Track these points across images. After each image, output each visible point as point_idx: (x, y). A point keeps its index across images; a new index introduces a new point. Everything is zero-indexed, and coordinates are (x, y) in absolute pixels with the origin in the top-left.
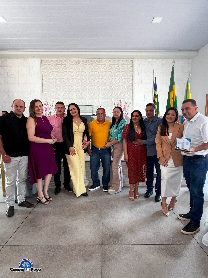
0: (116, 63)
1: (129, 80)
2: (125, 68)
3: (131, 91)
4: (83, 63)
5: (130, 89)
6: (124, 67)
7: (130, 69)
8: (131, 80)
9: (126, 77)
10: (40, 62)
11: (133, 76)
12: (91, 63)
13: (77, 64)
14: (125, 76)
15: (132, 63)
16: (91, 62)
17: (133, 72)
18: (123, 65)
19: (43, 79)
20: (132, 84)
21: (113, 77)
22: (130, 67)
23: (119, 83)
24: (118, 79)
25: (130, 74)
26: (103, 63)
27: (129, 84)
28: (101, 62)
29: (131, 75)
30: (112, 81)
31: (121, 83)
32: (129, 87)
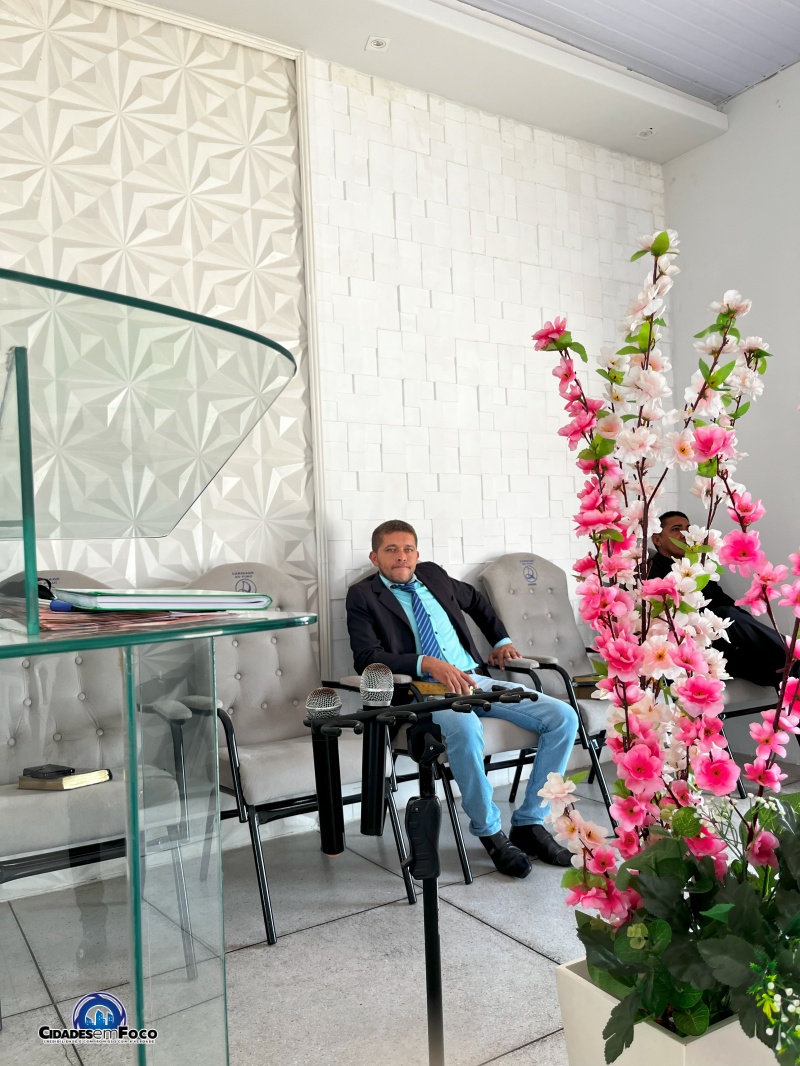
1: (268, 227)
2: (222, 111)
3: (297, 334)
5: (288, 309)
6: (214, 103)
7: (268, 135)
8: (287, 231)
9: (242, 199)
11: (299, 206)
14: (235, 186)
15: (285, 83)
17: (297, 158)
18: (207, 82)
20: (297, 269)
21: (114, 171)
22: (272, 116)
23: (174, 238)
24: (167, 198)
25: (275, 179)
27: (266, 262)
29: (281, 188)
30: (103, 213)
31: (198, 246)
32: (271, 291)
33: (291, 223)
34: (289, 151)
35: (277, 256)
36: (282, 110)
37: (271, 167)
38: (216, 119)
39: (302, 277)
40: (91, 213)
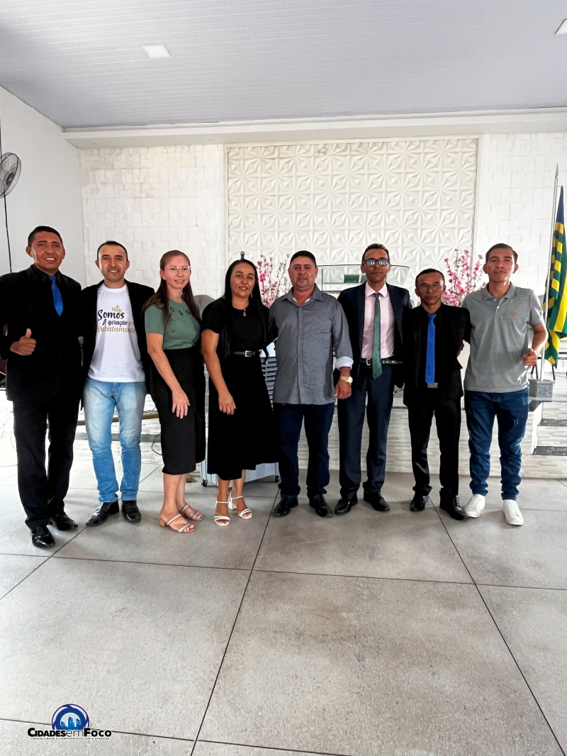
0: (430, 148)
1: (465, 194)
2: (453, 162)
3: (471, 226)
4: (336, 152)
5: (468, 218)
6: (450, 160)
7: (467, 165)
8: (471, 194)
9: (457, 187)
10: (222, 153)
11: (475, 184)
12: (358, 151)
13: (321, 154)
14: (455, 184)
15: (474, 146)
16: (358, 149)
17: (476, 170)
18: (448, 154)
19: (231, 197)
20: (472, 206)
21: (420, 188)
22: (469, 158)
23: (435, 204)
24: (434, 192)
25: (468, 178)
26: (392, 149)
27: (463, 205)
28: (385, 146)
29: (470, 181)
30: (416, 200)
31: (441, 204)
32: (464, 213)
33: (472, 191)
34: (474, 168)
35: (466, 203)
36: (472, 156)
37: (467, 175)
38: (451, 165)
39: (474, 208)
40: (413, 201)
